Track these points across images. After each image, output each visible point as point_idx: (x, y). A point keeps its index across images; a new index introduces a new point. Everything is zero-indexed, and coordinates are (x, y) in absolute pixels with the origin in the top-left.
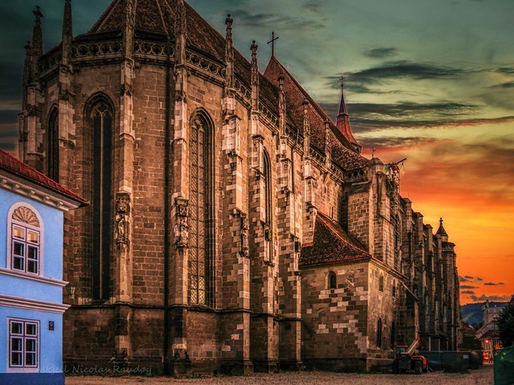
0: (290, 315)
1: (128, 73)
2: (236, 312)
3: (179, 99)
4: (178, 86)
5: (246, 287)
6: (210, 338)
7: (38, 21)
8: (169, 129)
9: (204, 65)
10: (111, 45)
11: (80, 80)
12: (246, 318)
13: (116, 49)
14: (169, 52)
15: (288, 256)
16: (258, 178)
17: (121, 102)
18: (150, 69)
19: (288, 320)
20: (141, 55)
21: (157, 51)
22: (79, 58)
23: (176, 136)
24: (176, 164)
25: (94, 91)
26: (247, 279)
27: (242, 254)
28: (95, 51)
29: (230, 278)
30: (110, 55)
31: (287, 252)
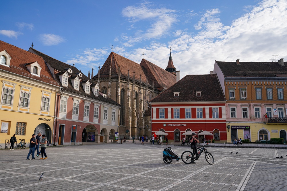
0: (141, 127)
1: (110, 84)
2: (129, 127)
3: (119, 88)
4: (119, 86)
5: (131, 122)
6: (124, 132)
7: (93, 71)
8: (117, 93)
9: (124, 80)
10: (107, 78)
11: (101, 84)
12: (131, 128)
13: (108, 79)
14: (117, 79)
15: (141, 114)
16: (134, 99)
17: (108, 89)
18: (114, 82)
19: (141, 128)
20: (112, 80)
21: (115, 79)
22: (101, 80)
23: (118, 94)
24: (118, 100)
25: (103, 86)
26: (131, 120)
27: (130, 116)
28: (104, 79)
29: (128, 120)
30: (107, 80)
31: (141, 113)
